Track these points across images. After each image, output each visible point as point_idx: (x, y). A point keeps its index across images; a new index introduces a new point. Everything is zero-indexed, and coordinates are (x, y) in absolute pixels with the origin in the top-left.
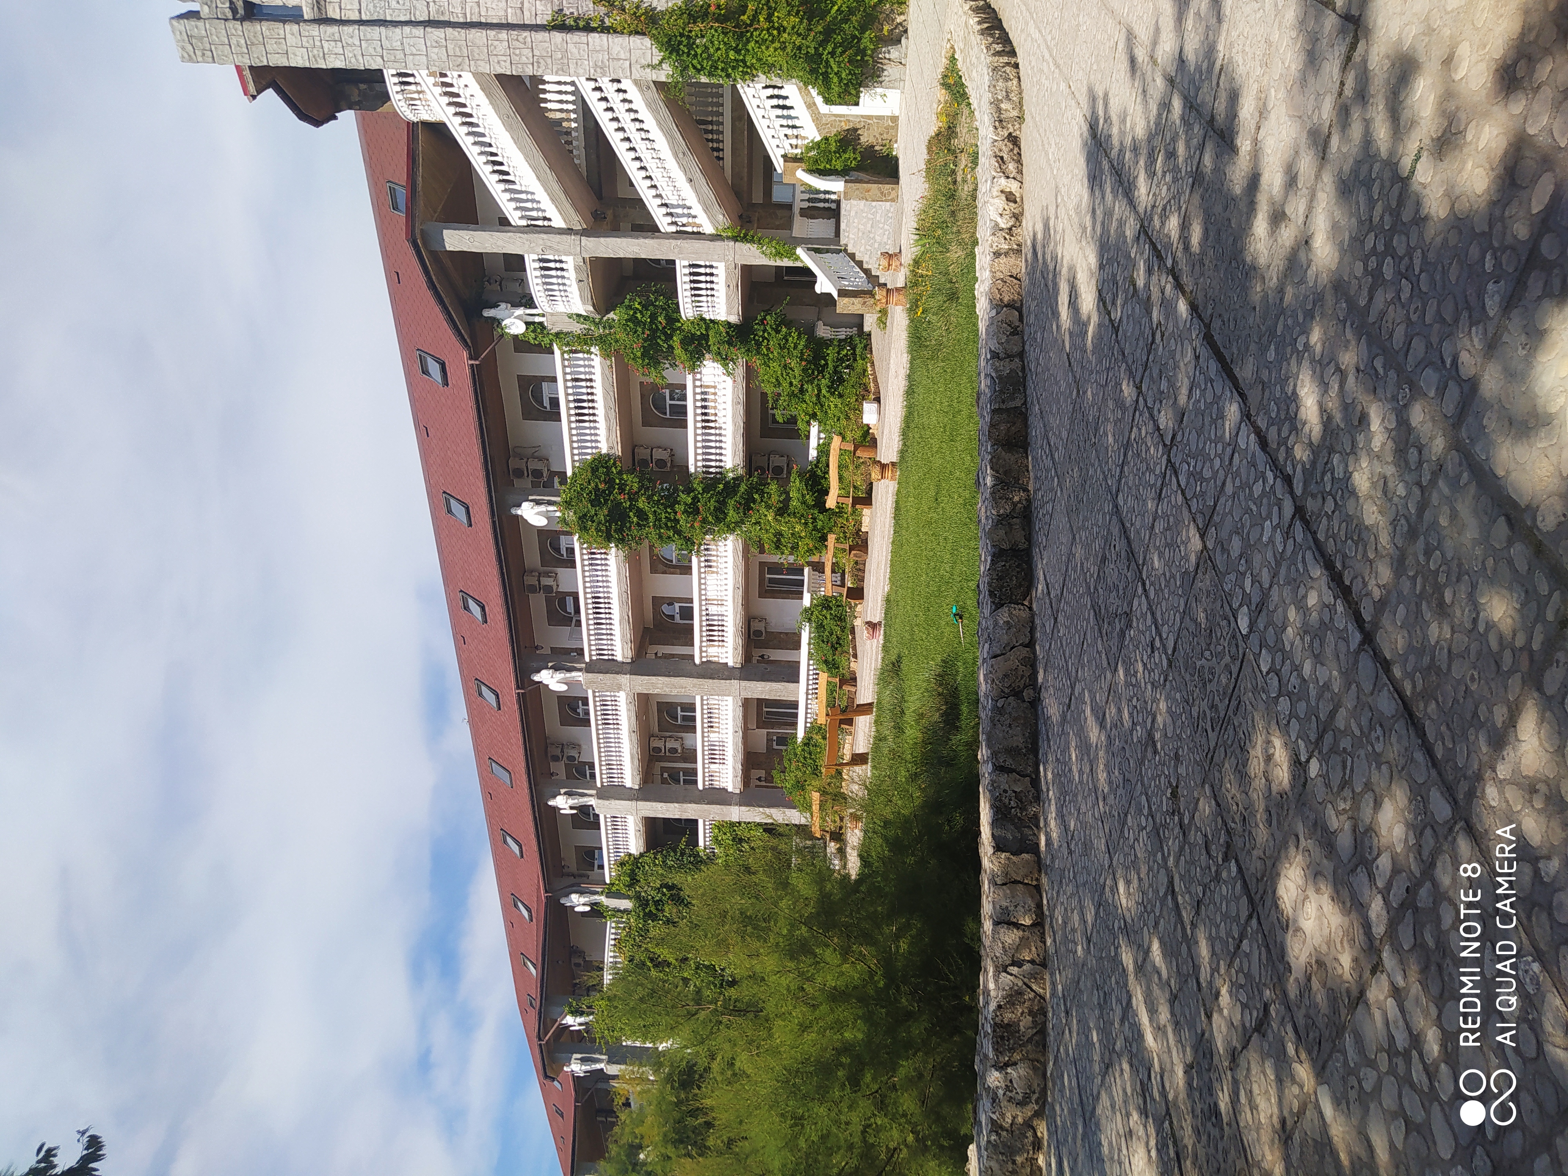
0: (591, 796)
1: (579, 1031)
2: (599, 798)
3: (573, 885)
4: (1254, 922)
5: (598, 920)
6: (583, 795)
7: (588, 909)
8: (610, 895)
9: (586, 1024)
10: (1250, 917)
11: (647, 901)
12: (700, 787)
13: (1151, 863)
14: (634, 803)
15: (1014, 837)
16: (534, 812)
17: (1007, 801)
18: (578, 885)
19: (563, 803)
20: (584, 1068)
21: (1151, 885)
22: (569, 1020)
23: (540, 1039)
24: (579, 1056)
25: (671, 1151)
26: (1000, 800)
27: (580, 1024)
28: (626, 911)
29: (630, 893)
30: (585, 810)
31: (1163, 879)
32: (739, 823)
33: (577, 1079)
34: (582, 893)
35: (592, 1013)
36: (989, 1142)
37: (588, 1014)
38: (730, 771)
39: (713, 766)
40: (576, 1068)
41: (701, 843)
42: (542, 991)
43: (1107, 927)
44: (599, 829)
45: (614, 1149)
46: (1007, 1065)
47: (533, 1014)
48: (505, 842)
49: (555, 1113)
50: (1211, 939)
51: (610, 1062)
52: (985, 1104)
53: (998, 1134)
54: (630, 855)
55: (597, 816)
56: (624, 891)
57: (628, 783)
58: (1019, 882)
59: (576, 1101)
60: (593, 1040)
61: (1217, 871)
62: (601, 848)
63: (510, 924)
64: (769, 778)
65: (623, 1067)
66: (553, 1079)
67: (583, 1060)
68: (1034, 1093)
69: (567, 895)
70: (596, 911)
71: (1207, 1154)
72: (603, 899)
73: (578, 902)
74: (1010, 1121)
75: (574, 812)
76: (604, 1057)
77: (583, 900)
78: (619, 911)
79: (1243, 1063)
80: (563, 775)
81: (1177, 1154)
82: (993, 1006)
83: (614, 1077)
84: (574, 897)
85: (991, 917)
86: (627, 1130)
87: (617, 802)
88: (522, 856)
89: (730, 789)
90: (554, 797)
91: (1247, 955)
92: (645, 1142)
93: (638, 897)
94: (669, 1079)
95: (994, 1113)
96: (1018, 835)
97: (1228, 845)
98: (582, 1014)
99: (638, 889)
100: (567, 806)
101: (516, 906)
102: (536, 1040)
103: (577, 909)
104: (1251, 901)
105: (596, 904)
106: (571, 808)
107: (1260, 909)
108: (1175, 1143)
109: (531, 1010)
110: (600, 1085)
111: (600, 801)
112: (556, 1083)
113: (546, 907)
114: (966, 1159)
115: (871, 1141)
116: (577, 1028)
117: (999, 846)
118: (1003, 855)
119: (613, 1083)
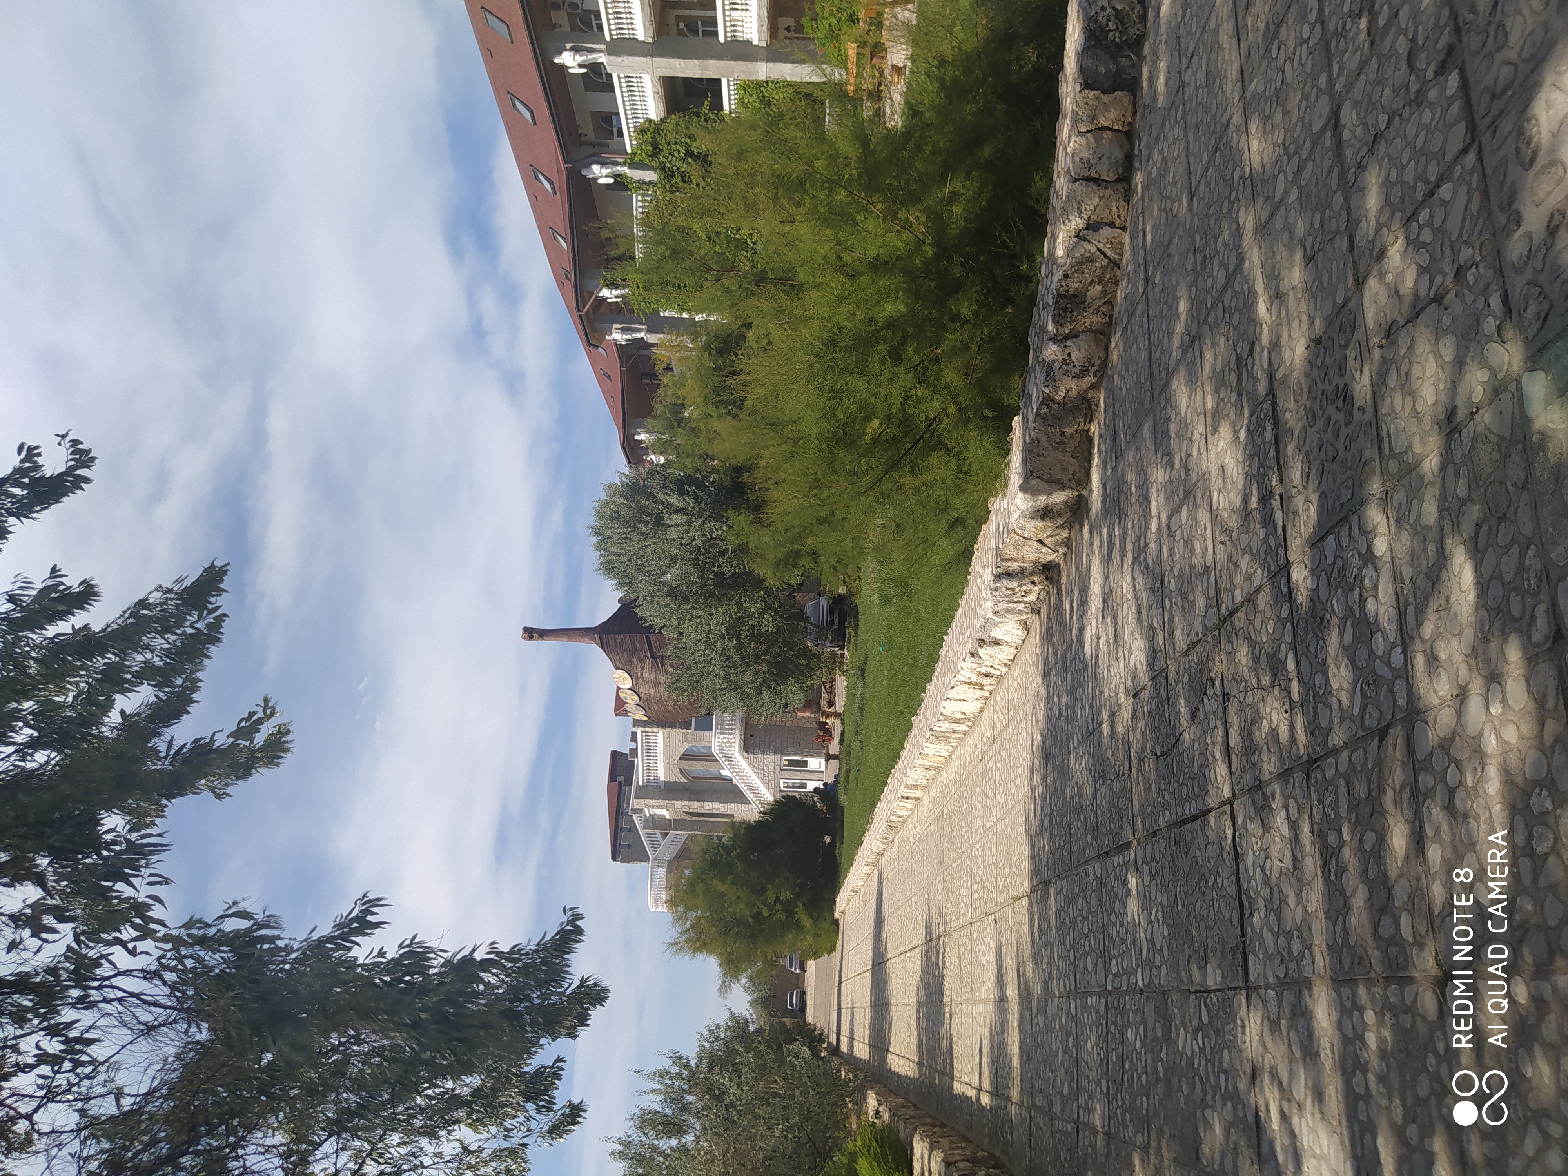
0: (600, 51)
1: (617, 303)
2: (609, 54)
3: (592, 155)
4: (1471, 159)
5: (624, 193)
6: (592, 51)
7: (611, 181)
8: (633, 165)
9: (622, 296)
10: (1465, 151)
11: (673, 172)
12: (722, 39)
13: (1308, 88)
14: (649, 59)
15: (1108, 71)
16: (540, 71)
17: (1104, 21)
18: (599, 155)
19: (569, 60)
20: (625, 337)
21: (1301, 119)
22: (605, 292)
23: (579, 310)
24: (619, 326)
25: (712, 410)
26: (1096, 21)
27: (617, 297)
28: (650, 183)
29: (654, 163)
30: (595, 69)
31: (1323, 108)
32: (766, 82)
33: (619, 347)
34: (603, 164)
35: (628, 286)
36: (1038, 414)
37: (624, 287)
38: (755, 19)
39: (735, 14)
40: (618, 336)
41: (726, 106)
42: (575, 265)
43: (1223, 178)
44: (613, 91)
45: (659, 409)
46: (1066, 338)
47: (570, 287)
48: (514, 106)
49: (603, 376)
50: (1387, 186)
51: (650, 331)
52: (1036, 378)
53: (1048, 406)
54: (650, 121)
55: (610, 76)
56: (646, 162)
57: (641, 37)
58: (1108, 128)
59: (621, 366)
60: (631, 311)
61: (1419, 91)
62: (618, 114)
63: (534, 198)
64: (799, 28)
65: (661, 336)
66: (597, 347)
67: (624, 330)
68: (1093, 365)
69: (588, 166)
70: (620, 184)
71: (1320, 440)
72: (625, 170)
73: (601, 174)
74: (1063, 394)
75: (584, 71)
76: (643, 327)
77: (605, 171)
78: (644, 183)
79: (1403, 340)
80: (566, 27)
81: (1276, 438)
82: (1058, 275)
83: (655, 345)
84: (596, 168)
85: (1068, 172)
86: (670, 392)
87: (631, 58)
88: (535, 124)
89: (755, 42)
90: (560, 53)
91: (1444, 204)
92: (687, 403)
93: (662, 168)
94: (707, 347)
95: (1047, 386)
96: (1112, 67)
97: (1451, 50)
98: (617, 288)
99: (661, 159)
100: (575, 64)
101: (536, 178)
102: (575, 311)
103: (600, 181)
104: (1472, 129)
105: (619, 175)
106: (580, 66)
107: (1485, 139)
108: (1276, 426)
109: (566, 282)
110: (643, 352)
111: (611, 58)
112: (600, 349)
113: (568, 179)
114: (1009, 429)
115: (911, 412)
116: (614, 300)
117: (1088, 82)
118: (1092, 94)
119: (654, 349)
